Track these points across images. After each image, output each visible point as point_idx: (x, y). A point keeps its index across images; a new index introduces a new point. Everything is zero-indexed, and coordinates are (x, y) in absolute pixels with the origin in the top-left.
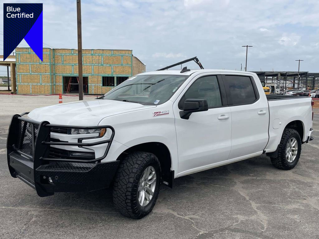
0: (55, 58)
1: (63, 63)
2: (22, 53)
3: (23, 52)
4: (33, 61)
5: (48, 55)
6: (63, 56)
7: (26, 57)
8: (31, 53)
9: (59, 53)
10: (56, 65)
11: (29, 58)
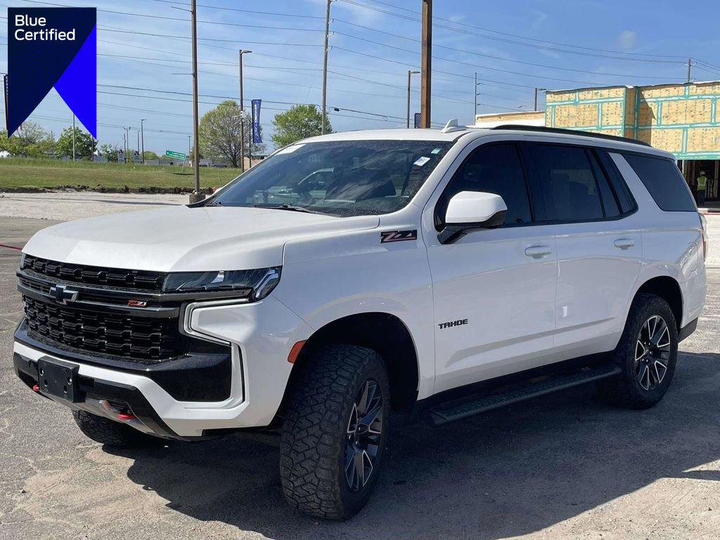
0: (641, 111)
1: (661, 125)
2: (559, 104)
3: (562, 102)
4: (583, 123)
5: (619, 106)
6: (662, 104)
7: (567, 113)
8: (581, 102)
9: (651, 98)
10: (642, 129)
11: (573, 117)
